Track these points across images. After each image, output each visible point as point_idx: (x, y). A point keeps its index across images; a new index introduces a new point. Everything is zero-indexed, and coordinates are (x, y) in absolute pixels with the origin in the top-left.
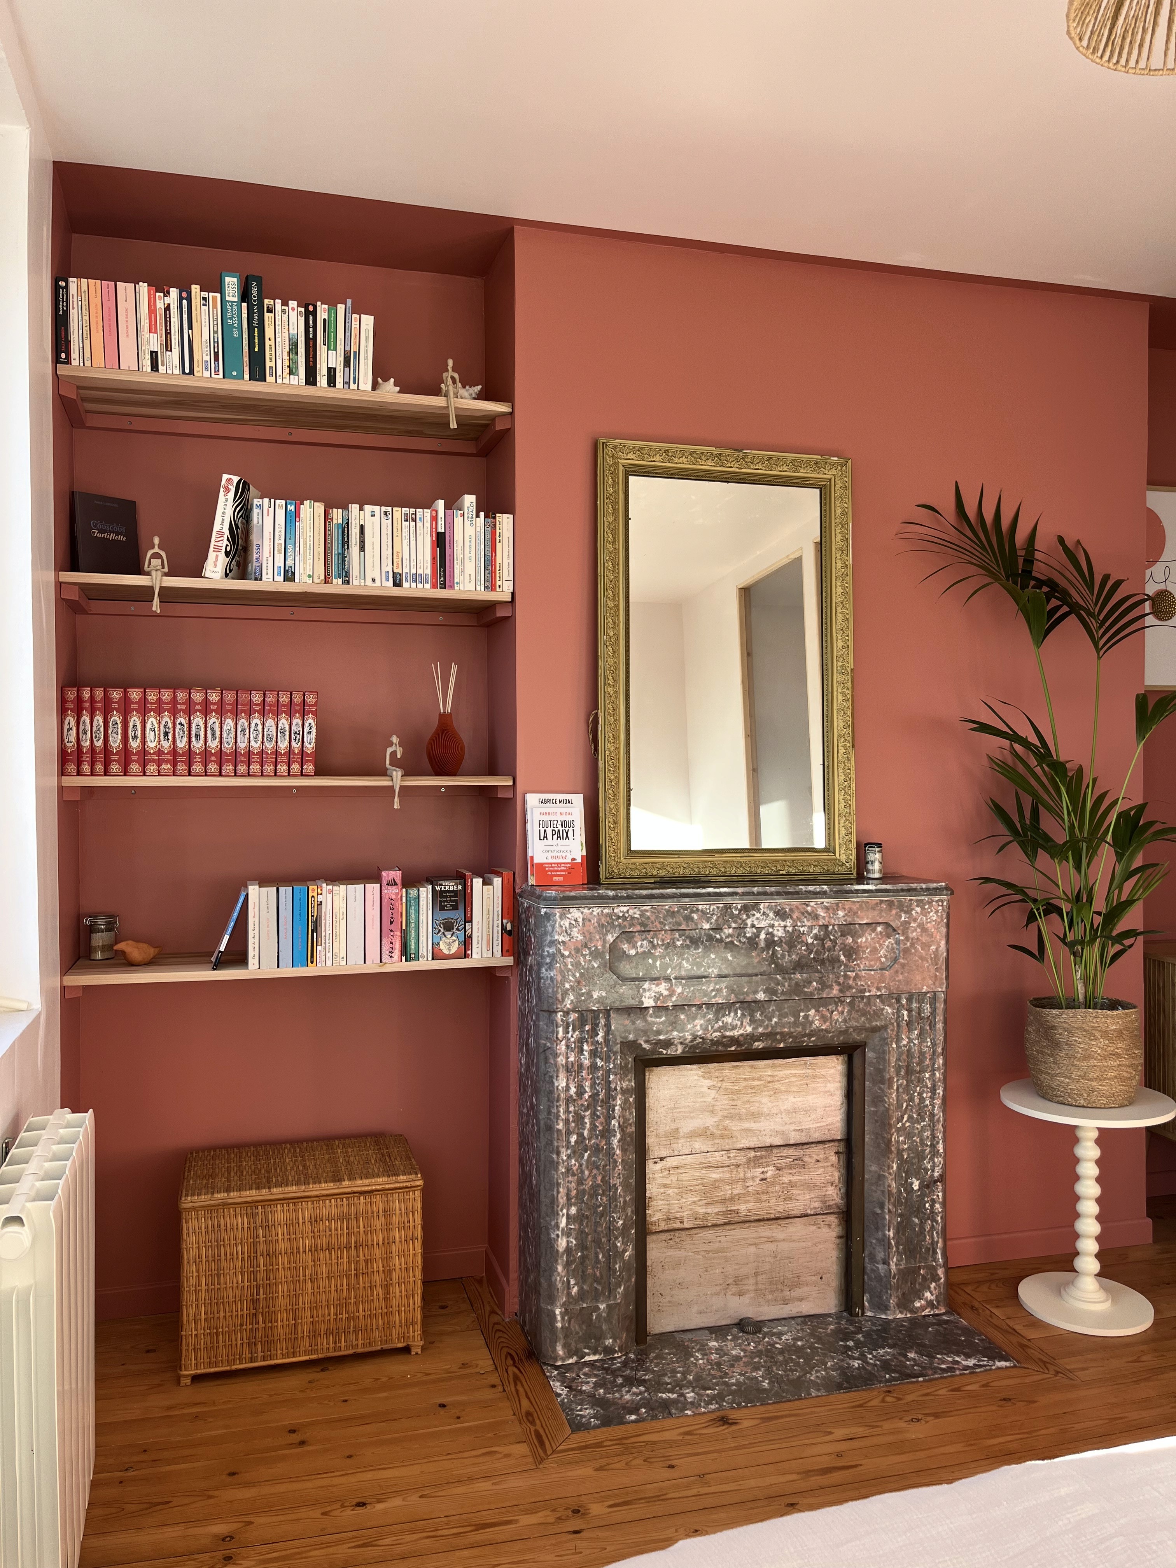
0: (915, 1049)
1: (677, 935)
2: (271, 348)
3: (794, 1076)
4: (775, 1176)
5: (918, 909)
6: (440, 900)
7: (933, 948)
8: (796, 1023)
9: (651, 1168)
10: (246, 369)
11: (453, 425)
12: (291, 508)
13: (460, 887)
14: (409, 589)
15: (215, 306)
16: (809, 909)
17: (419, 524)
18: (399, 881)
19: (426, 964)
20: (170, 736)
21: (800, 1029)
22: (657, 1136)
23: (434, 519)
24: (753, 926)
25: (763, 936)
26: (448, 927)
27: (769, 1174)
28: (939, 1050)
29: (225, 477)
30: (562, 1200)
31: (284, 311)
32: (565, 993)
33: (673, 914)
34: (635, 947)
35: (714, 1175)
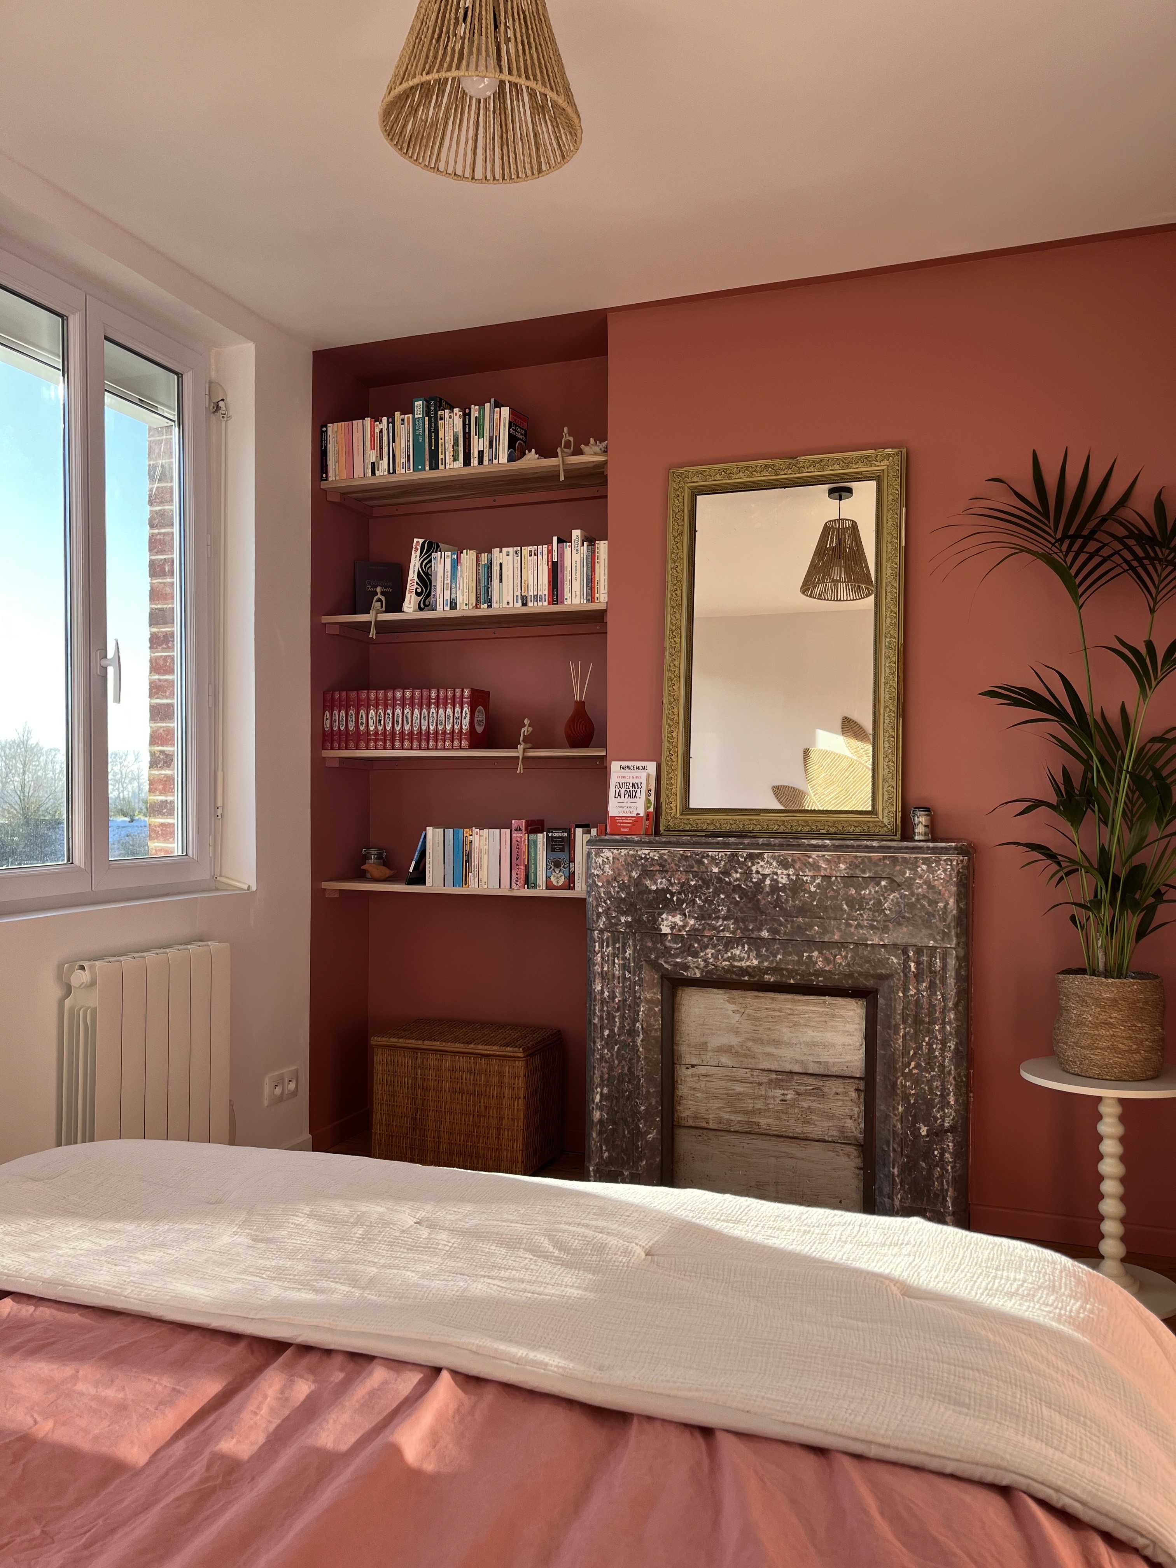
0: (925, 1001)
1: (691, 876)
2: (442, 445)
3: (813, 1012)
4: (794, 1100)
5: (924, 867)
6: (552, 845)
7: (941, 905)
8: (800, 962)
9: (683, 1073)
10: (427, 463)
11: (562, 478)
12: (455, 557)
13: (566, 835)
14: (533, 607)
15: (408, 424)
16: (811, 860)
17: (540, 557)
18: (523, 828)
19: (541, 891)
20: (382, 722)
21: (804, 968)
22: (689, 1045)
23: (550, 552)
24: (758, 872)
25: (768, 882)
26: (557, 865)
27: (789, 1097)
28: (950, 1004)
29: (416, 540)
30: (597, 1080)
31: (450, 417)
32: (599, 915)
33: (686, 858)
34: (655, 883)
35: (739, 1088)
